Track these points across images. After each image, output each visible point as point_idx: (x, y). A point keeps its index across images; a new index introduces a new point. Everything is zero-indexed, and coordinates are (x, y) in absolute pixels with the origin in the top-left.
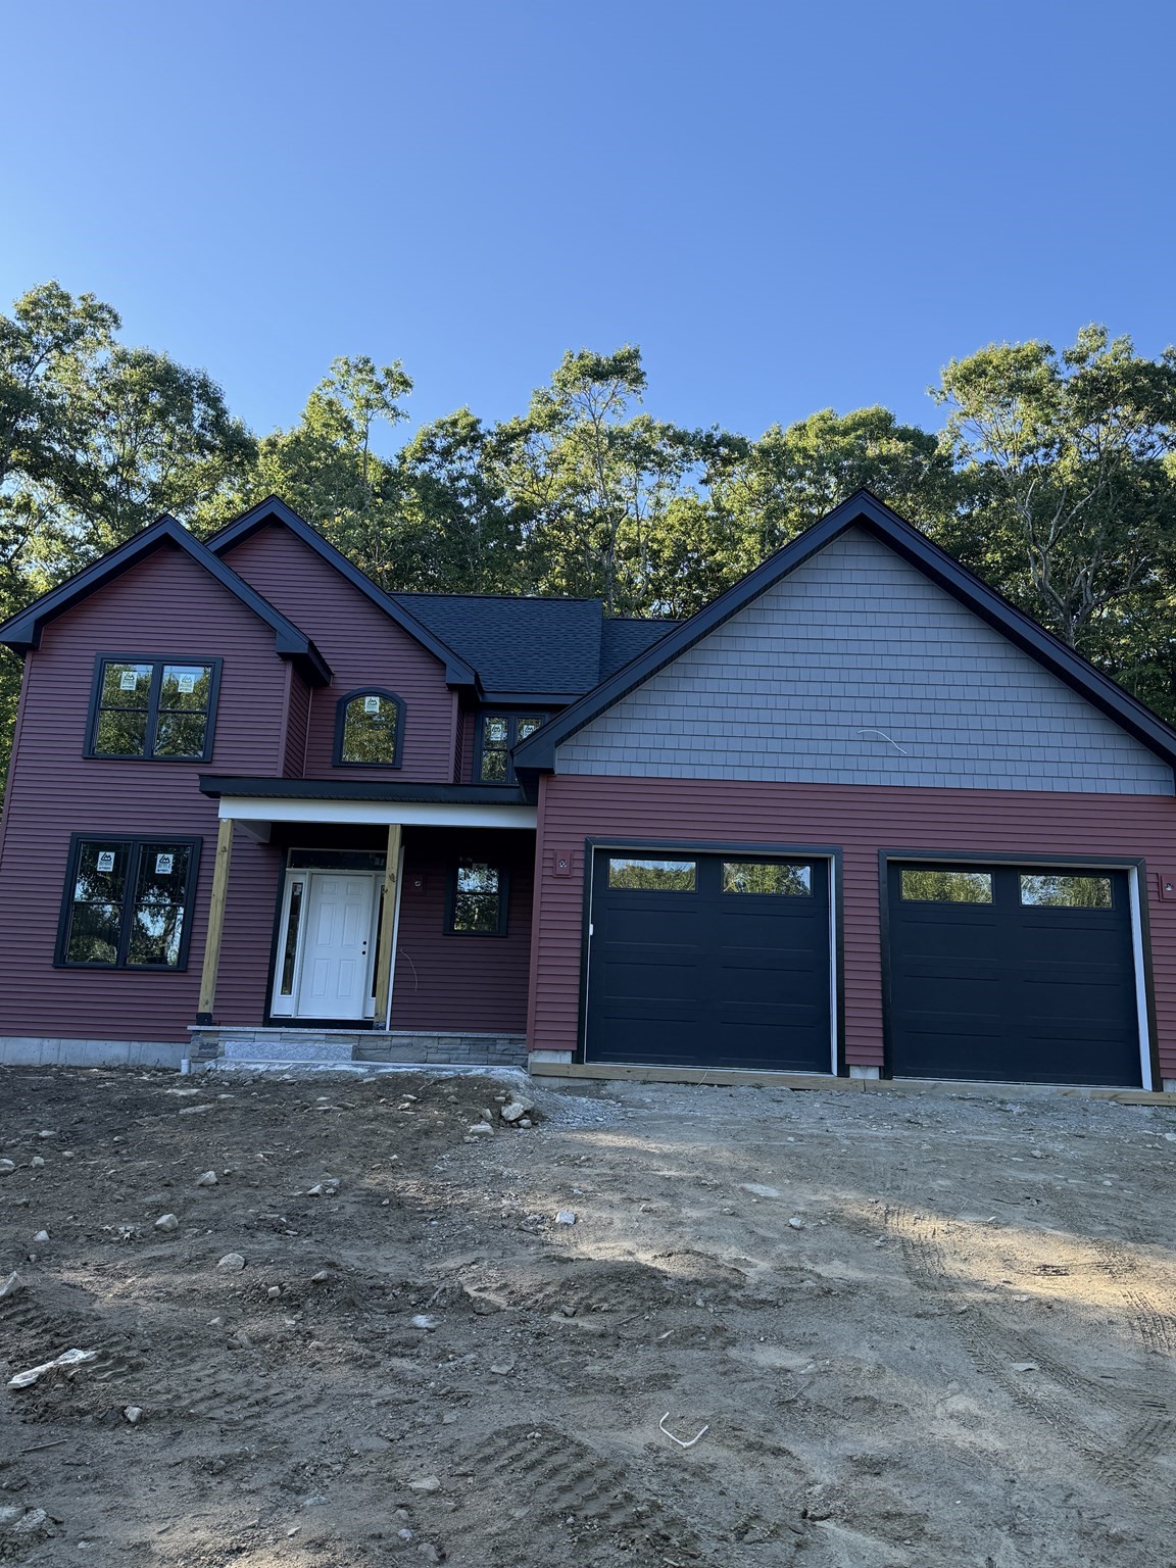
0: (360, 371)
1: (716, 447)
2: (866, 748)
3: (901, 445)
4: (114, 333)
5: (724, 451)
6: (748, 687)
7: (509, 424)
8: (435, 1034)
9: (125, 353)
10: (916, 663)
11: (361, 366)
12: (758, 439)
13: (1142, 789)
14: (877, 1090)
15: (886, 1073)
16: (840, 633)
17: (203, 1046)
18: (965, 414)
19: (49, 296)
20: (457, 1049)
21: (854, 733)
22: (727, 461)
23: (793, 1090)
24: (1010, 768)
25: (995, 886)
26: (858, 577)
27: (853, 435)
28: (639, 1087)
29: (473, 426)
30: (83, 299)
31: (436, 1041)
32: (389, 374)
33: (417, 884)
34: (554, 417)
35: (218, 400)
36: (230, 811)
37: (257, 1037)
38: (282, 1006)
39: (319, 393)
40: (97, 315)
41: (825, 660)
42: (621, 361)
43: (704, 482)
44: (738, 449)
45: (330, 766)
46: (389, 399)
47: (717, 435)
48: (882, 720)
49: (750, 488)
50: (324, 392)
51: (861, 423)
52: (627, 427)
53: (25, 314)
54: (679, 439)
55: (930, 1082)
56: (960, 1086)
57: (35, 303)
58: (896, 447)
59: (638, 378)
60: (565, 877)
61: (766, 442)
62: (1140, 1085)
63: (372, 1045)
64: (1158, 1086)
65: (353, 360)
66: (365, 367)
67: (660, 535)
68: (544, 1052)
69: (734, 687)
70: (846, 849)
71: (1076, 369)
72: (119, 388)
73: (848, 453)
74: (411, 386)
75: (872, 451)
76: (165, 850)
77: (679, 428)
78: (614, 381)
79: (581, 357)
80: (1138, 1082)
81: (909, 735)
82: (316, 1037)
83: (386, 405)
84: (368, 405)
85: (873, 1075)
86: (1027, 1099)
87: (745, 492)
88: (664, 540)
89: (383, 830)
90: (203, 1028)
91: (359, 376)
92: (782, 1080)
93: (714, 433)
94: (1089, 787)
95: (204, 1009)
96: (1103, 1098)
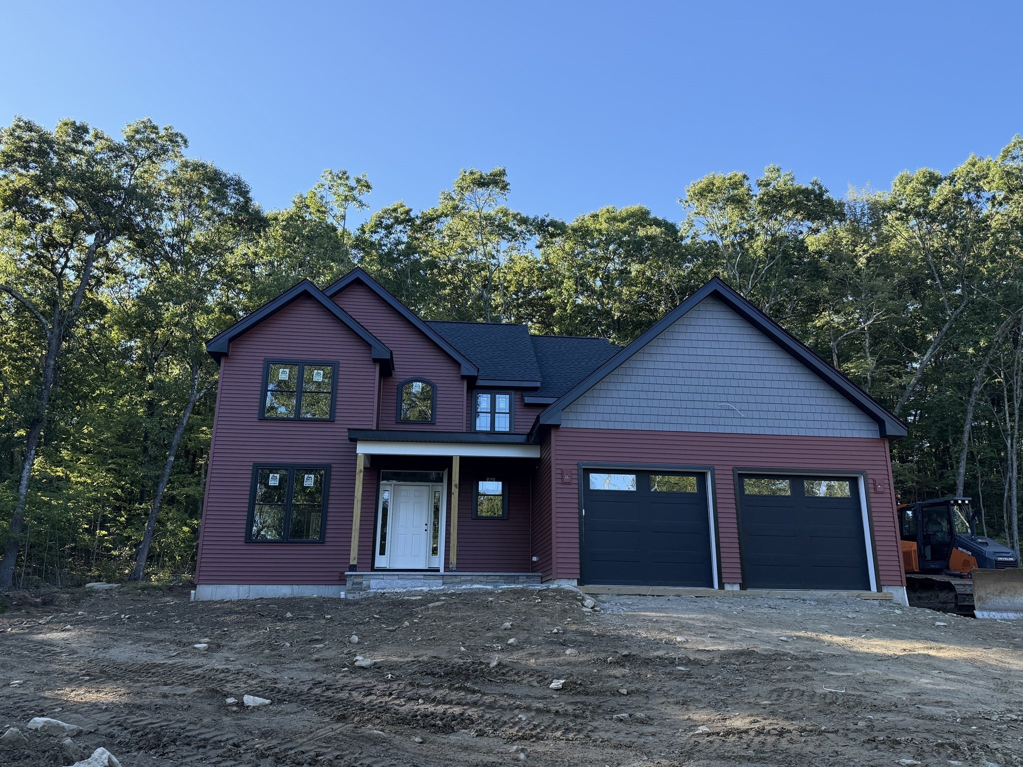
0: (340, 178)
1: (547, 226)
2: (723, 413)
3: (658, 230)
4: (183, 150)
5: (551, 229)
6: (660, 380)
7: (428, 211)
8: (485, 574)
10: (746, 368)
11: (340, 175)
12: (571, 222)
13: (864, 435)
14: (739, 595)
15: (743, 587)
16: (706, 352)
17: (354, 584)
18: (698, 213)
19: (145, 127)
21: (716, 405)
22: (553, 235)
23: (696, 597)
24: (797, 424)
25: (792, 487)
26: (713, 322)
27: (627, 222)
28: (617, 598)
29: (407, 212)
30: (166, 129)
31: (485, 578)
32: (358, 181)
34: (455, 208)
35: (248, 192)
36: (362, 449)
38: (381, 562)
40: (174, 139)
41: (698, 367)
42: (495, 176)
43: (539, 247)
44: (559, 229)
45: (394, 422)
46: (357, 195)
47: (548, 220)
48: (731, 398)
49: (563, 250)
50: (318, 191)
51: (632, 215)
52: (493, 213)
53: (130, 139)
54: (524, 221)
55: (766, 591)
56: (781, 592)
57: (137, 132)
58: (654, 231)
59: (505, 186)
60: (569, 484)
61: (575, 224)
62: (869, 589)
63: (450, 580)
64: (879, 589)
65: (336, 171)
66: (344, 175)
67: (510, 277)
68: (562, 580)
69: (652, 380)
70: (716, 467)
71: (762, 190)
73: (626, 233)
75: (641, 232)
76: (309, 472)
77: (524, 215)
78: (490, 188)
79: (472, 173)
80: (868, 588)
81: (745, 406)
83: (354, 199)
84: (346, 199)
85: (737, 588)
86: (815, 598)
87: (561, 253)
88: (511, 280)
90: (354, 573)
91: (339, 181)
92: (690, 592)
93: (546, 218)
95: (353, 562)
96: (853, 597)
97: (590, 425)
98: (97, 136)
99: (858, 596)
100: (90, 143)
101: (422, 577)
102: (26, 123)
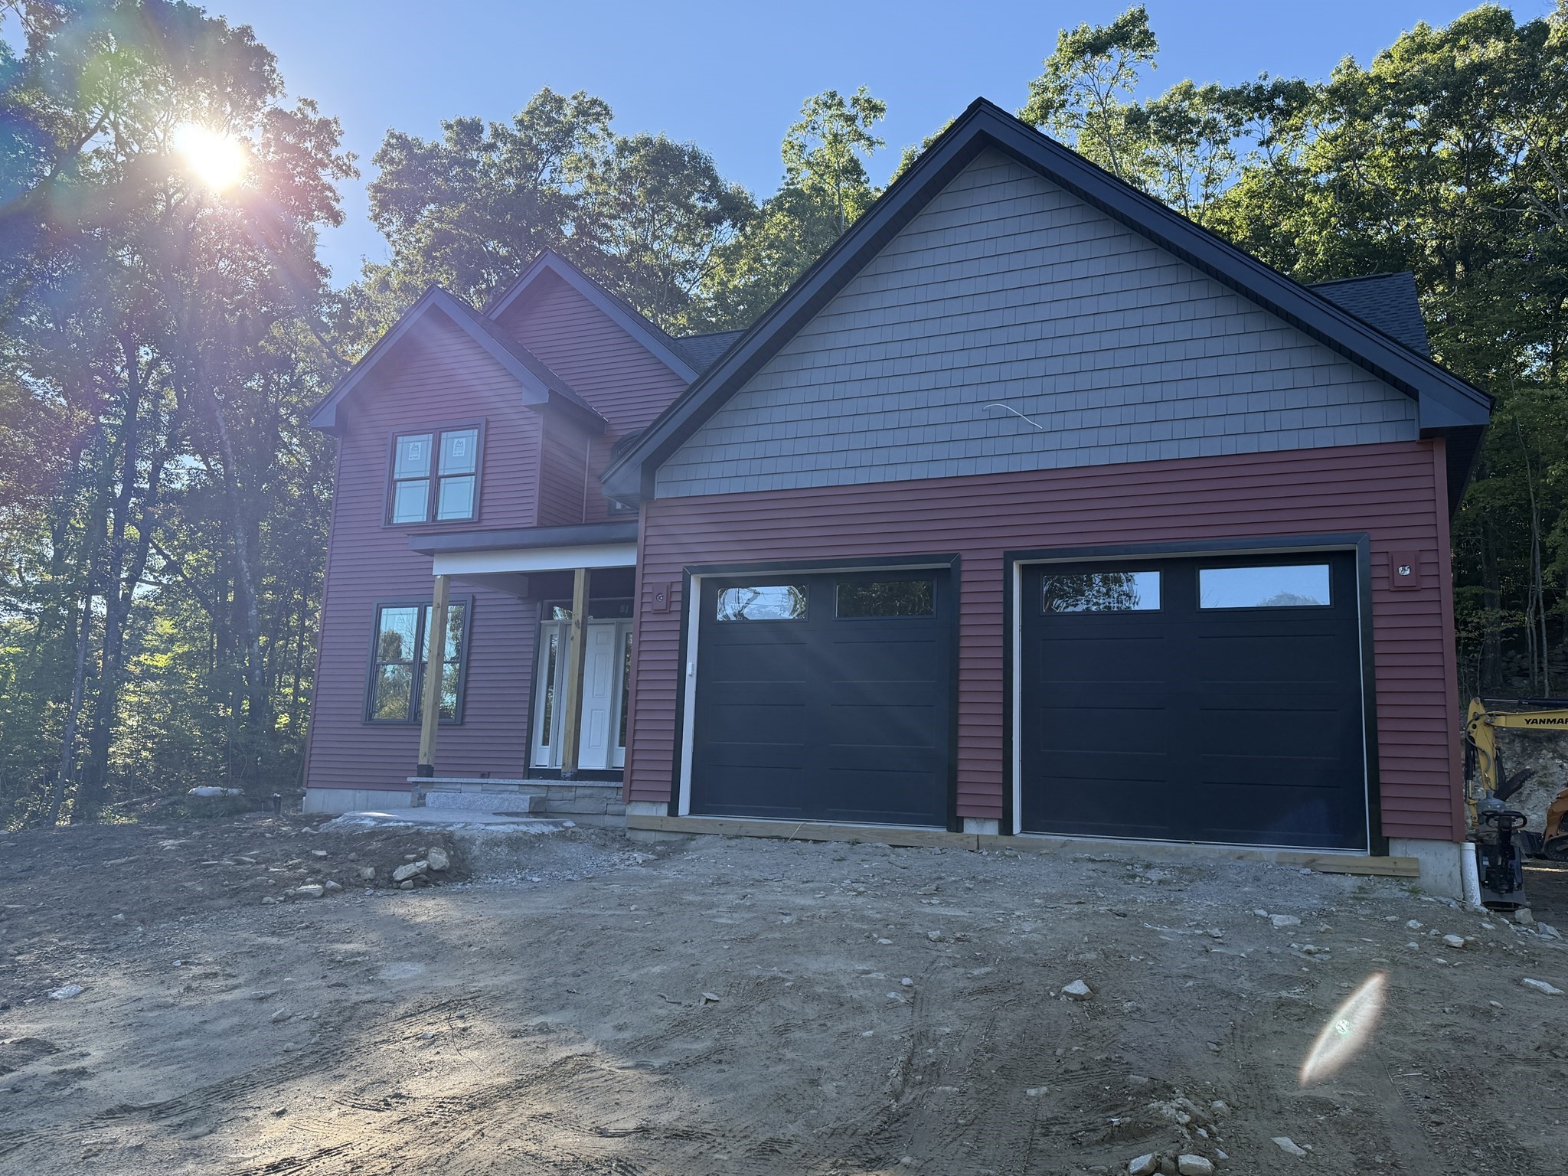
0: (829, 107)
1: (1270, 98)
2: (992, 428)
3: (1500, 46)
4: (610, 126)
5: (1280, 101)
6: (858, 372)
9: (625, 142)
11: (830, 102)
13: (1370, 436)
14: (993, 849)
15: (1006, 828)
21: (979, 410)
22: (1287, 113)
23: (894, 846)
25: (1164, 587)
30: (575, 98)
32: (856, 101)
35: (712, 169)
36: (442, 568)
37: (463, 788)
38: (541, 756)
39: (790, 139)
40: (592, 111)
42: (1124, 26)
43: (1266, 143)
44: (1297, 96)
46: (861, 128)
47: (1268, 85)
48: (1011, 389)
50: (795, 137)
51: (1465, 28)
52: (1162, 100)
54: (1229, 99)
56: (1097, 844)
59: (1147, 40)
60: (665, 613)
61: (1334, 80)
62: (1364, 847)
63: (558, 796)
64: (1384, 848)
65: (822, 97)
66: (832, 101)
67: (1225, 214)
68: (641, 804)
69: (843, 374)
74: (882, 110)
75: (1462, 62)
77: (1226, 88)
78: (1113, 50)
79: (1076, 34)
81: (1046, 405)
82: (510, 788)
83: (860, 136)
84: (841, 140)
85: (989, 829)
89: (570, 574)
90: (422, 780)
91: (829, 112)
92: (883, 836)
93: (1263, 83)
95: (423, 761)
96: (1294, 864)
98: (496, 134)
99: (1311, 863)
101: (516, 788)
102: (397, 139)
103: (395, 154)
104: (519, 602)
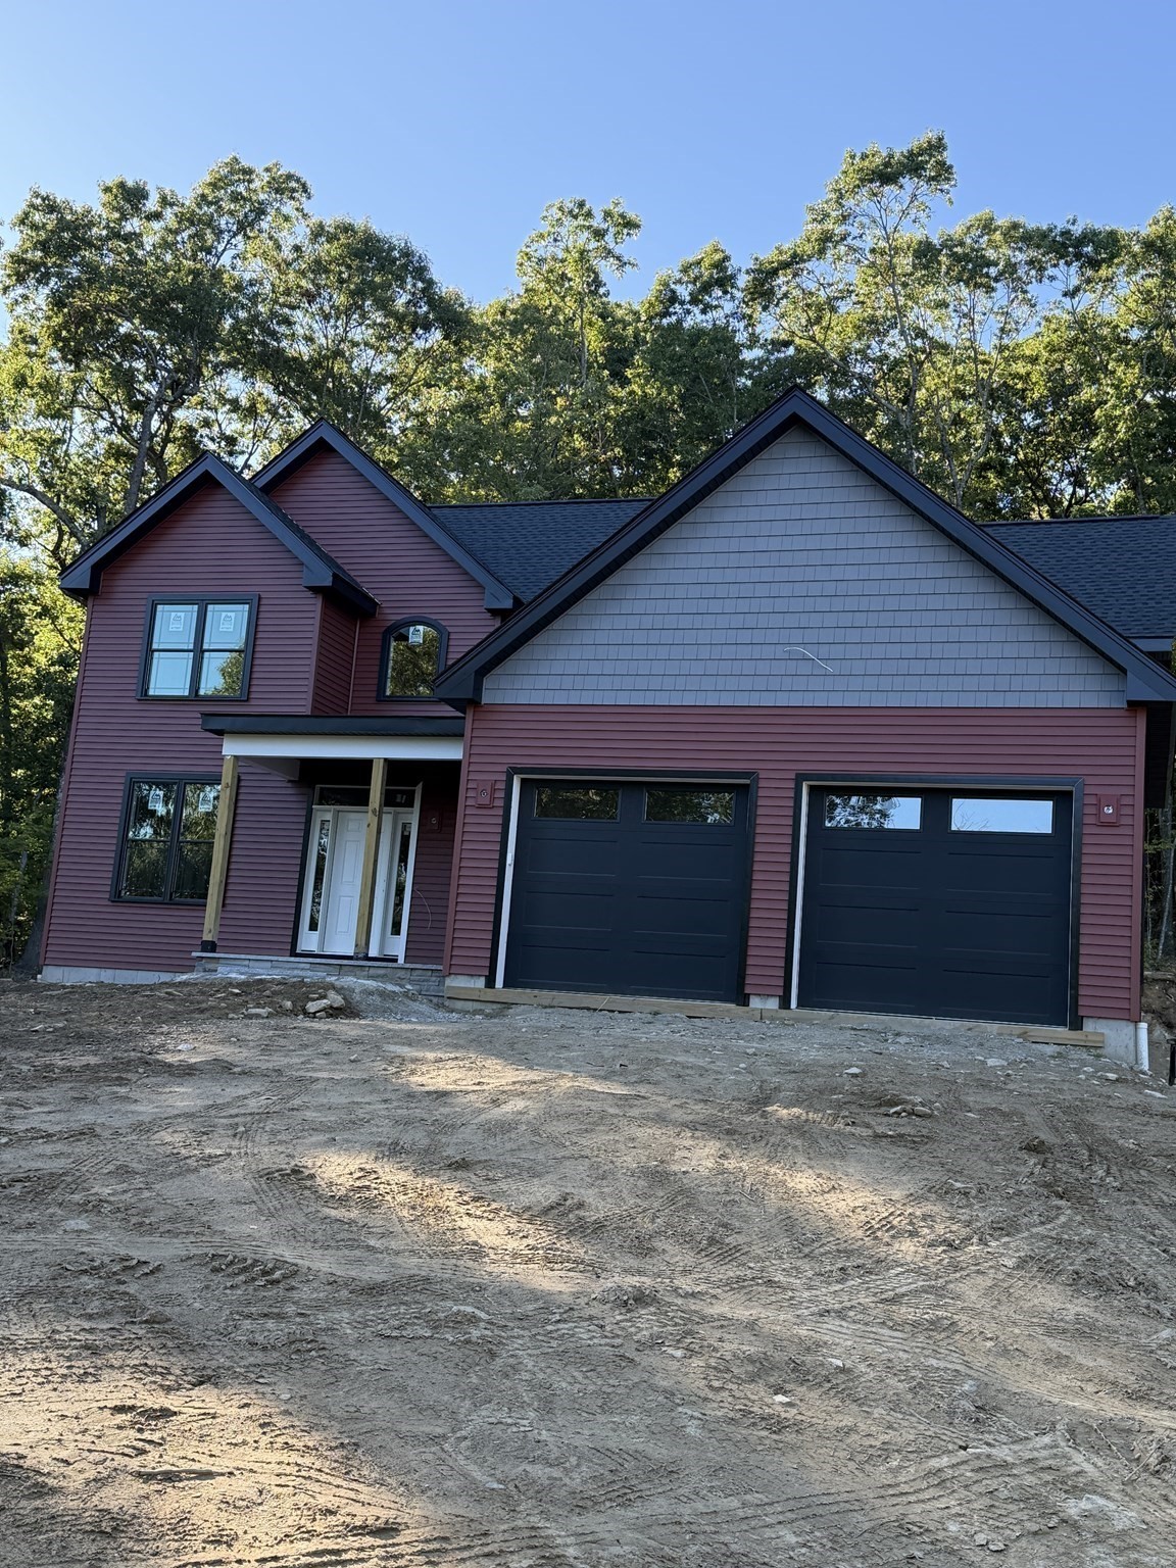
0: (575, 217)
1: (1079, 245)
2: (790, 667)
4: (307, 205)
5: (1090, 249)
7: (769, 255)
9: (321, 226)
10: (851, 573)
11: (576, 210)
12: (1139, 228)
13: (1091, 702)
14: (772, 1019)
15: (787, 1004)
16: (774, 544)
19: (229, 173)
20: (428, 981)
21: (779, 652)
22: (1095, 264)
23: (690, 1017)
24: (943, 682)
25: (924, 811)
26: (796, 482)
29: (719, 265)
30: (268, 170)
32: (608, 214)
33: (434, 821)
34: (826, 239)
35: (427, 269)
36: (232, 748)
38: (309, 941)
39: (528, 250)
40: (286, 186)
42: (917, 155)
44: (1108, 245)
45: (373, 701)
46: (611, 245)
47: (1077, 230)
48: (809, 636)
50: (533, 248)
52: (957, 231)
53: (204, 199)
54: (1031, 239)
55: (825, 1014)
57: (214, 185)
59: (944, 172)
60: (488, 806)
61: (1148, 231)
63: (352, 973)
64: (1075, 1024)
65: (566, 205)
66: (581, 210)
67: (1020, 368)
68: (460, 977)
69: (662, 607)
72: (319, 267)
74: (637, 226)
77: (1031, 225)
78: (905, 181)
79: (865, 157)
81: (836, 652)
83: (609, 254)
85: (771, 1004)
88: (1028, 374)
89: (367, 764)
90: (207, 955)
91: (575, 223)
92: (680, 1009)
93: (1071, 227)
94: (1028, 701)
95: (207, 937)
96: (1011, 1035)
97: (537, 698)
98: (164, 202)
99: (1023, 1035)
100: (157, 216)
101: (308, 966)
102: (44, 199)
103: (37, 217)
104: (289, 785)
